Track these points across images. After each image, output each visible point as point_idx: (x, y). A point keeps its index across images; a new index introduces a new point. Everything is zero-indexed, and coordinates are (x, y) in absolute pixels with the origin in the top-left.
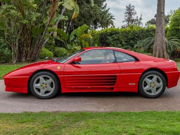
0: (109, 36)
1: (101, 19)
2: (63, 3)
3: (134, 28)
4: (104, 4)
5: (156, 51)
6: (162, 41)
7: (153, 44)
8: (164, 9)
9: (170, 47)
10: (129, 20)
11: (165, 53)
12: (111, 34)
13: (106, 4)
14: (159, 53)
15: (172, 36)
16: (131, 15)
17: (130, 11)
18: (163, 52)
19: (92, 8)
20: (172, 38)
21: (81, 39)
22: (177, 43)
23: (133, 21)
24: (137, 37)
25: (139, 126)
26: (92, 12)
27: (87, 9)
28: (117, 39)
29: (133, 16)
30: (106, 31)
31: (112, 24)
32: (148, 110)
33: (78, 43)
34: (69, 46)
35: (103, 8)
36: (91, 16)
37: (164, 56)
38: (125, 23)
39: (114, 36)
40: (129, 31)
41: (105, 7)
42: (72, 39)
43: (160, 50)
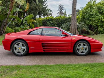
0: (48, 21)
1: (42, 11)
2: (17, 1)
3: (62, 17)
4: (45, 3)
5: (71, 30)
6: (75, 24)
7: (70, 26)
8: (76, 6)
9: (79, 28)
10: (61, 13)
11: (77, 31)
12: (49, 20)
13: (46, 3)
14: (73, 31)
15: (81, 22)
16: (61, 10)
17: (61, 8)
18: (75, 30)
19: (37, 5)
20: (81, 23)
21: (29, 22)
22: (84, 25)
23: (62, 13)
24: (63, 22)
25: (48, 73)
26: (37, 7)
27: (34, 6)
28: (52, 23)
29: (62, 11)
30: (46, 19)
31: (51, 15)
32: (58, 64)
33: (27, 24)
34: (22, 26)
35: (44, 6)
36: (37, 10)
37: (76, 32)
38: (58, 15)
39: (51, 21)
40: (59, 19)
41: (46, 5)
42: (24, 22)
43: (73, 30)
